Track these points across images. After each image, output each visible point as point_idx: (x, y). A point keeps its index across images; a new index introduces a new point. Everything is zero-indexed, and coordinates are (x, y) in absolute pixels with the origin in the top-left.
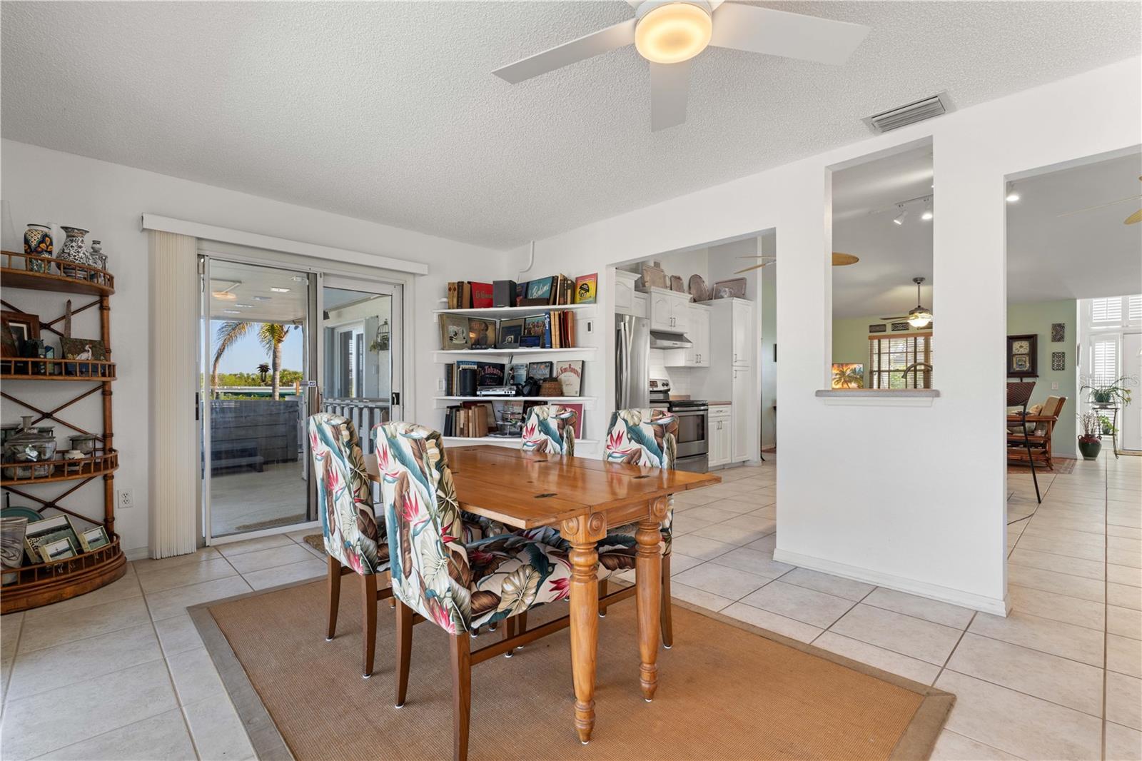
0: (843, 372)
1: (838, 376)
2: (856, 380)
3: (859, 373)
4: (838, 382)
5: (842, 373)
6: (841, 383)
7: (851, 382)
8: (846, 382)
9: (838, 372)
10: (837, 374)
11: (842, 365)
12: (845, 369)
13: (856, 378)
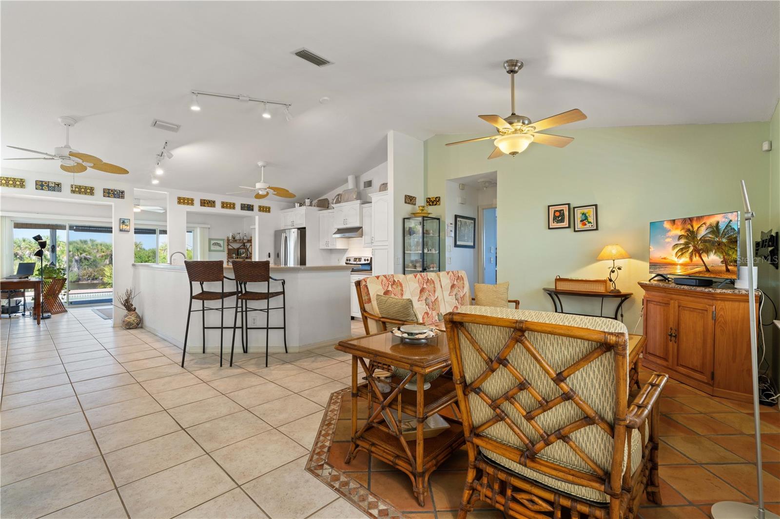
0: (693, 232)
1: (682, 241)
2: (718, 247)
3: (724, 234)
4: (683, 251)
5: (691, 235)
6: (687, 255)
7: (707, 251)
8: (698, 251)
9: (683, 233)
10: (680, 237)
11: (691, 219)
12: (695, 229)
13: (720, 244)
